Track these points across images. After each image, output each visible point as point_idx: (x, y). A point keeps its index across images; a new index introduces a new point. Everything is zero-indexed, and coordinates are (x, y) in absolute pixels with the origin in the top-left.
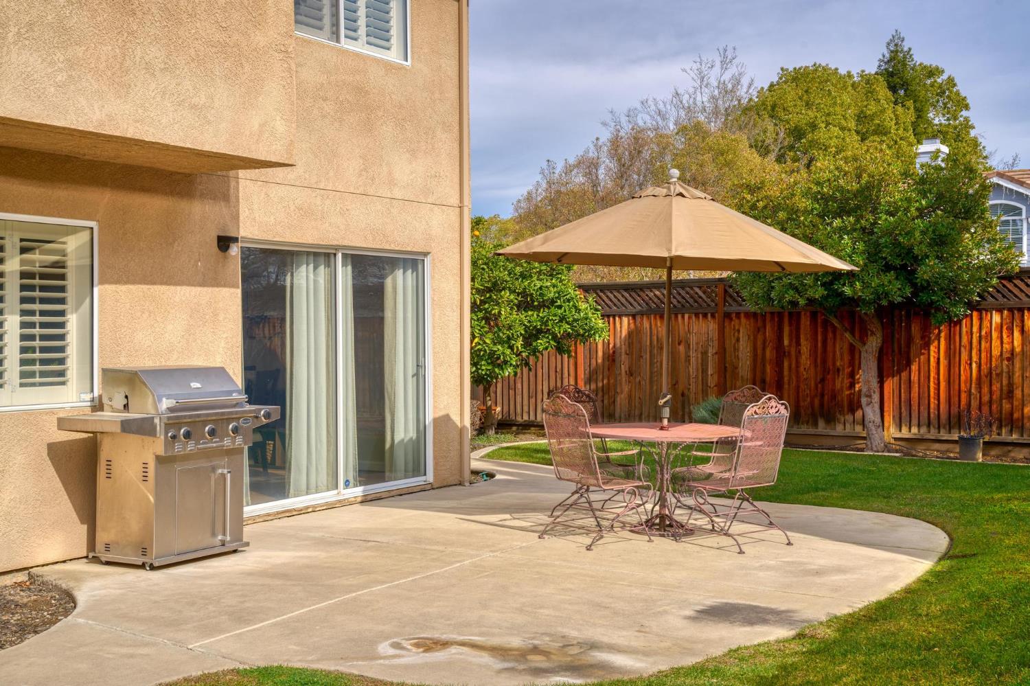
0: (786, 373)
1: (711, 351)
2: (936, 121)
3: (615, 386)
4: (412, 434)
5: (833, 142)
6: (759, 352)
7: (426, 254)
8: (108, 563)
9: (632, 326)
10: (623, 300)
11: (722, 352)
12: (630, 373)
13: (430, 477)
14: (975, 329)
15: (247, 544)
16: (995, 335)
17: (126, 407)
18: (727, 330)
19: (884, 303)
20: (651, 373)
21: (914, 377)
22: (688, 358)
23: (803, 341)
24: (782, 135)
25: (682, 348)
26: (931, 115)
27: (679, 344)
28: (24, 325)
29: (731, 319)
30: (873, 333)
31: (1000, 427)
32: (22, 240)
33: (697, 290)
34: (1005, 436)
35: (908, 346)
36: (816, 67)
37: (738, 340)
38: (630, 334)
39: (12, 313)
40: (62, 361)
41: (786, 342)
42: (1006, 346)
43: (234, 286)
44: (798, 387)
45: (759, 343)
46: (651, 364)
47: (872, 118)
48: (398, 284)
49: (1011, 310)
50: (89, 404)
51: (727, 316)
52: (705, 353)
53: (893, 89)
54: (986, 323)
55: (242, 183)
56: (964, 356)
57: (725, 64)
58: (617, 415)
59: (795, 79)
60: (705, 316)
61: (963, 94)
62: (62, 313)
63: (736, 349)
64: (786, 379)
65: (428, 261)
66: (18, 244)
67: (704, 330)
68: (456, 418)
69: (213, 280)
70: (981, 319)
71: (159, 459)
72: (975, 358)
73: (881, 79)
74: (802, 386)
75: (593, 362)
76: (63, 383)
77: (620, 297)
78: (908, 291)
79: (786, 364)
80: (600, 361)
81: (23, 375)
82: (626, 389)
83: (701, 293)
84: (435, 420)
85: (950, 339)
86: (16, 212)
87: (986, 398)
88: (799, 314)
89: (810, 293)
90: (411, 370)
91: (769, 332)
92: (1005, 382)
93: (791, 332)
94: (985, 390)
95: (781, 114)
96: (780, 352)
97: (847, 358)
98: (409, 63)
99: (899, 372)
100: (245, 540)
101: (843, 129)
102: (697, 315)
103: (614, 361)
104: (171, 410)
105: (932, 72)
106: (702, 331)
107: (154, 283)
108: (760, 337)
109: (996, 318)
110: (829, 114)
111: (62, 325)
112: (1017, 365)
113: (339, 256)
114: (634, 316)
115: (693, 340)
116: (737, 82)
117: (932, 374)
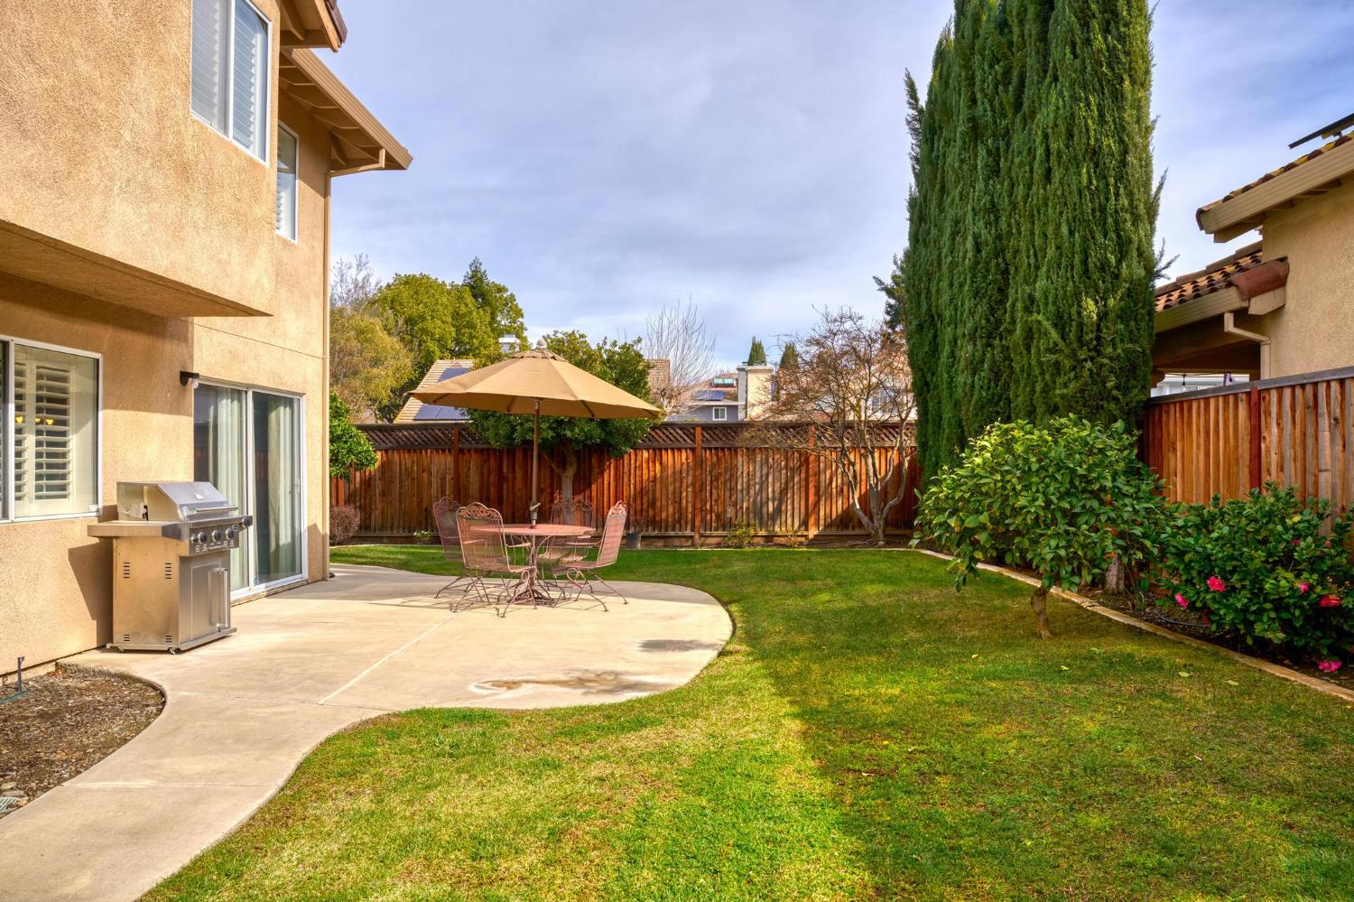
0: (505, 493)
1: (448, 477)
2: (503, 323)
3: (371, 503)
4: (289, 540)
5: (437, 331)
6: (485, 478)
7: (301, 395)
8: (126, 651)
9: (385, 458)
10: (376, 438)
11: (457, 477)
12: (383, 494)
13: (305, 575)
14: (632, 462)
15: (235, 630)
16: (645, 465)
17: (146, 516)
18: (461, 462)
19: (589, 442)
20: (400, 494)
21: (594, 494)
22: (430, 483)
23: (517, 470)
24: (400, 323)
25: (425, 475)
26: (499, 318)
27: (423, 471)
28: (39, 444)
29: (463, 454)
30: (571, 464)
31: (647, 527)
32: (38, 367)
33: (437, 431)
34: (651, 532)
35: (590, 474)
36: (424, 277)
37: (469, 469)
38: (383, 465)
39: (30, 433)
40: (64, 477)
41: (505, 470)
42: (652, 473)
43: (189, 415)
44: (514, 503)
45: (485, 470)
46: (400, 489)
47: (464, 315)
48: (280, 417)
49: (654, 449)
50: (95, 514)
51: (461, 451)
52: (443, 479)
53: (475, 296)
54: (639, 458)
55: (196, 328)
56: (626, 480)
57: (360, 266)
58: (372, 527)
59: (406, 283)
60: (444, 451)
61: (520, 307)
62: (64, 434)
63: (468, 476)
64: (505, 498)
65: (303, 400)
66: (35, 371)
67: (443, 461)
68: (320, 527)
69: (176, 410)
70: (636, 455)
71: (183, 560)
72: (632, 481)
73: (468, 289)
74: (517, 501)
75: (352, 486)
76: (65, 497)
77: (374, 435)
78: (603, 436)
79: (505, 487)
80: (357, 485)
81: (39, 488)
82: (379, 506)
83: (440, 434)
84: (309, 528)
85: (616, 469)
86: (47, 341)
87: (639, 508)
88: (514, 450)
89: (545, 435)
90: (288, 489)
91: (493, 463)
92: (651, 497)
93: (508, 463)
94: (638, 502)
95: (398, 308)
96: (501, 478)
97: (548, 481)
98: (296, 242)
99: (584, 491)
100: (233, 626)
101: (443, 322)
102: (437, 450)
103: (369, 485)
104: (190, 517)
105: (501, 289)
106: (441, 463)
107: (139, 410)
108: (485, 467)
109: (645, 454)
110: (433, 311)
111: (64, 444)
112: (658, 486)
113: (250, 394)
114: (386, 451)
115: (434, 469)
116: (366, 279)
117: (606, 492)
